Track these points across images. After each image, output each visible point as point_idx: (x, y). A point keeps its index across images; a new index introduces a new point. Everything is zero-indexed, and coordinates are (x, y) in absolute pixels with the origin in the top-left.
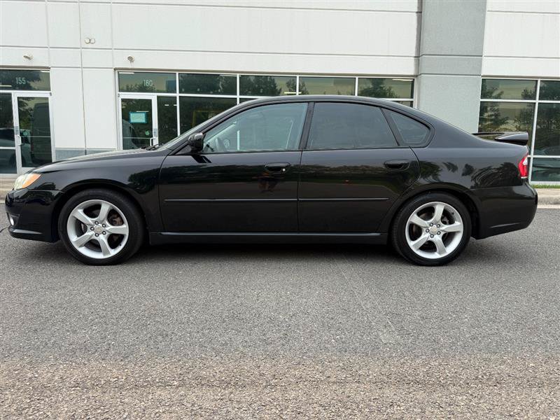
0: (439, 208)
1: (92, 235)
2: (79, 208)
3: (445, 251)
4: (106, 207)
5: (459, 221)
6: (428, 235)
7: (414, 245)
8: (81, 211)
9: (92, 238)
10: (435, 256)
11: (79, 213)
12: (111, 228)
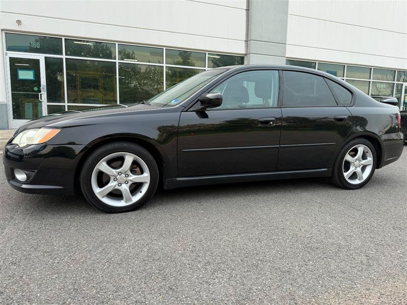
1: (116, 186)
3: (362, 178)
4: (129, 159)
5: (370, 157)
9: (115, 188)
10: (356, 182)
12: (134, 178)
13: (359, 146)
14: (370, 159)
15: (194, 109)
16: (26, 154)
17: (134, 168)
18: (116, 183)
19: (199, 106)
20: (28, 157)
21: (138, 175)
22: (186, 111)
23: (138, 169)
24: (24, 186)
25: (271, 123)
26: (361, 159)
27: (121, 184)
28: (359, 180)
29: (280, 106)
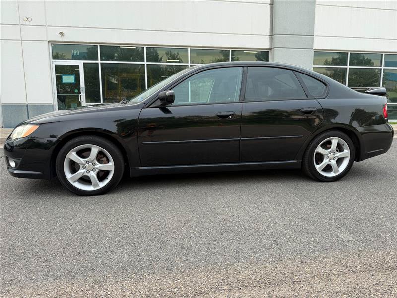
0: (335, 141)
1: (84, 173)
2: (73, 151)
3: (338, 171)
6: (327, 160)
7: (319, 168)
8: (74, 154)
11: (73, 156)
13: (333, 139)
14: (347, 152)
15: (155, 106)
16: (16, 146)
17: (101, 158)
18: (85, 170)
19: (159, 103)
20: (18, 147)
21: (105, 163)
22: (147, 108)
23: (104, 159)
24: (16, 172)
25: (230, 117)
26: (336, 151)
27: (89, 172)
28: (335, 172)
29: (242, 100)
